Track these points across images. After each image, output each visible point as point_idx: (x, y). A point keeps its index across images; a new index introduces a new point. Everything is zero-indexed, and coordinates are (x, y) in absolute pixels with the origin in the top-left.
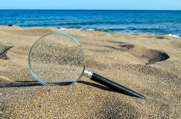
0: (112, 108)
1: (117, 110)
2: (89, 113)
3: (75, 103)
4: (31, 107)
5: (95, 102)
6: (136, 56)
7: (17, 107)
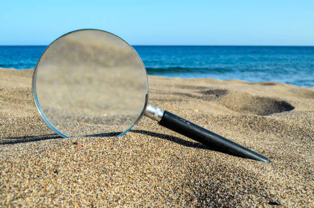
0: (207, 177)
1: (218, 179)
2: (160, 188)
3: (130, 168)
4: (37, 172)
5: (172, 167)
6: (232, 109)
7: (6, 172)
